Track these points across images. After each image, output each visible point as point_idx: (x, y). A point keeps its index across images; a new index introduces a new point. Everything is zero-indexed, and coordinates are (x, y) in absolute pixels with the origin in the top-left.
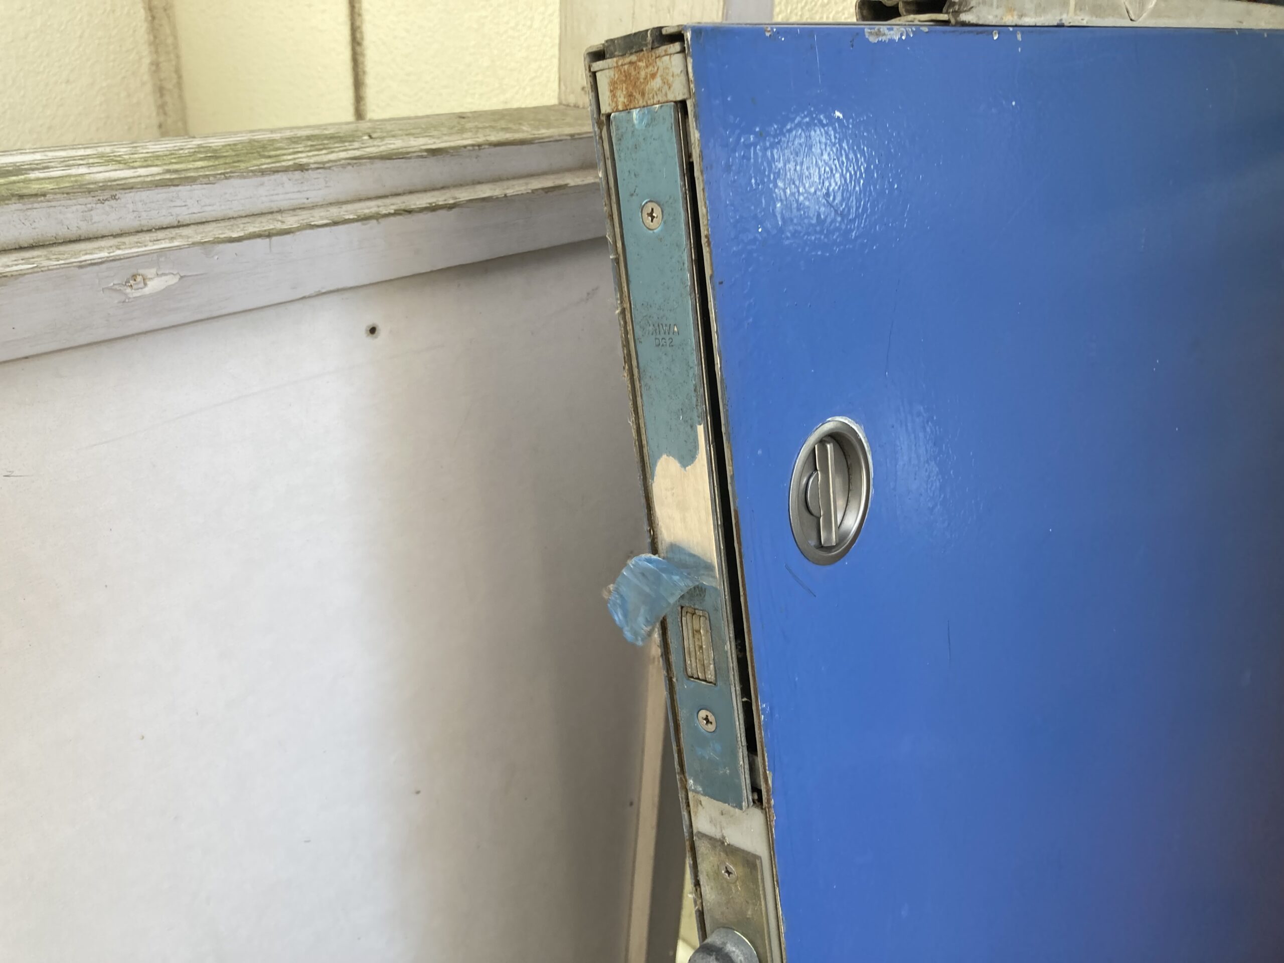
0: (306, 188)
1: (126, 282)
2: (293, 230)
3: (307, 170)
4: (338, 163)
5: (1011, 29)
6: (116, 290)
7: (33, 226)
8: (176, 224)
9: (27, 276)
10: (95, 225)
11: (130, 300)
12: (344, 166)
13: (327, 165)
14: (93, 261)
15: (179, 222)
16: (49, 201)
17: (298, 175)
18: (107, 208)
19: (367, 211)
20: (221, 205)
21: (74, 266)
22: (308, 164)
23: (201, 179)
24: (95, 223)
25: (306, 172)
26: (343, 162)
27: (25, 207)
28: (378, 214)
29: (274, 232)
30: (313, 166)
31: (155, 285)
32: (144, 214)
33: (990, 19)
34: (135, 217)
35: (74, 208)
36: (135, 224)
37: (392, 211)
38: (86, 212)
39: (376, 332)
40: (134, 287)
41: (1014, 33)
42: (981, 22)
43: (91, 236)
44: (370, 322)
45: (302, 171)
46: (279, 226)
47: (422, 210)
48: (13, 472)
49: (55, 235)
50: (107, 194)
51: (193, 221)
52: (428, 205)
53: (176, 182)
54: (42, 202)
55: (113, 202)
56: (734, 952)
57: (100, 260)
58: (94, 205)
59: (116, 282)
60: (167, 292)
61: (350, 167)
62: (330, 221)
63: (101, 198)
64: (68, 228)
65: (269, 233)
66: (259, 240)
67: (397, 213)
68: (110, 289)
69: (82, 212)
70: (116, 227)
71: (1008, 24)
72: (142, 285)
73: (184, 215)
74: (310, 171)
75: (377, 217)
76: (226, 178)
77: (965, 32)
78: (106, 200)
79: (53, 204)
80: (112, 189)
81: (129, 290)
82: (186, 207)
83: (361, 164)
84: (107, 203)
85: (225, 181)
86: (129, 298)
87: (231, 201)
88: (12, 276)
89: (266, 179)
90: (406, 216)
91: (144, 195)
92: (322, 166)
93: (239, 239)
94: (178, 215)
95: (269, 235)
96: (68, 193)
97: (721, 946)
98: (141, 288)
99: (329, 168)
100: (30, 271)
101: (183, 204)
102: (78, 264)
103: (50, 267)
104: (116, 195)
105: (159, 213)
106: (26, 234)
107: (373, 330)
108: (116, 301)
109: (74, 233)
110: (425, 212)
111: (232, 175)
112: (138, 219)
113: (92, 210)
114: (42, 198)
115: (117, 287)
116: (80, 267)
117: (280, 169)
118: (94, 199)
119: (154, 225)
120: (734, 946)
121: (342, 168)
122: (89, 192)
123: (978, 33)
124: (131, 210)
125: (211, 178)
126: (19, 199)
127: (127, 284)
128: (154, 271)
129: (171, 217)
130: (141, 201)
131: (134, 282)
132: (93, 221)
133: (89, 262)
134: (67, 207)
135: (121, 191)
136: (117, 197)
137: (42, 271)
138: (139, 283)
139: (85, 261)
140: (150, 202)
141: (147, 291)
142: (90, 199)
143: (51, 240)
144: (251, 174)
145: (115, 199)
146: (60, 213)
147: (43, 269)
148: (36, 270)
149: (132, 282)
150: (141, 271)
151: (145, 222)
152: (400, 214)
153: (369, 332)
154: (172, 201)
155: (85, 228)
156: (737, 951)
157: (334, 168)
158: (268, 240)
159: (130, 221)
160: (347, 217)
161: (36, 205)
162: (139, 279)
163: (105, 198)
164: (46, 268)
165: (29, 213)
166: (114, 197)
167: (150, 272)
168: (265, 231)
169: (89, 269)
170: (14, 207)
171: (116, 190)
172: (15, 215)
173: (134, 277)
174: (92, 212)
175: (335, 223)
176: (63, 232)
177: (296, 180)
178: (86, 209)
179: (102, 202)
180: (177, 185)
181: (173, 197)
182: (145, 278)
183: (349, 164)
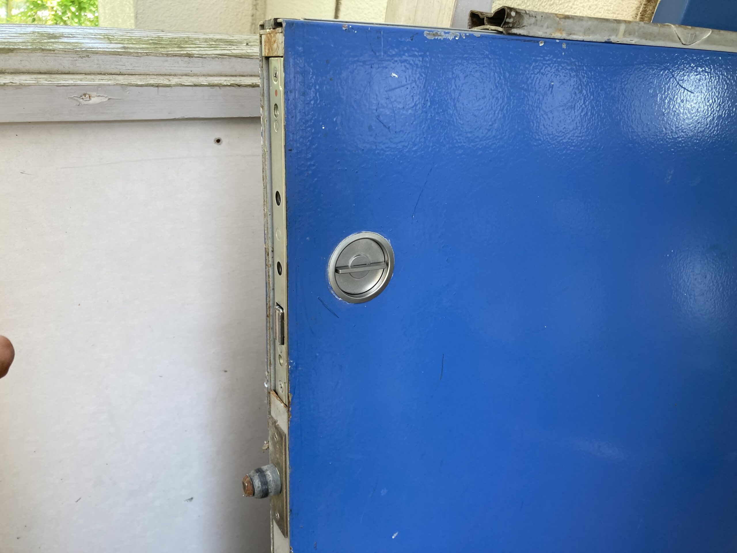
0: (191, 66)
1: (80, 97)
2: (171, 85)
3: (192, 57)
4: (210, 56)
5: (558, 41)
6: (75, 99)
7: (47, 64)
8: (119, 73)
9: (31, 86)
10: (77, 68)
11: (82, 105)
12: (213, 58)
13: (204, 56)
14: (64, 84)
15: (120, 72)
16: (55, 54)
17: (187, 59)
18: (84, 61)
19: (216, 82)
20: (143, 68)
21: (54, 85)
22: (194, 54)
23: (134, 54)
24: (77, 67)
25: (192, 58)
26: (213, 56)
27: (44, 55)
28: (221, 84)
29: (161, 85)
30: (195, 56)
31: (95, 100)
32: (103, 66)
33: (540, 34)
34: (98, 67)
35: (68, 59)
36: (98, 70)
37: (229, 84)
38: (73, 61)
39: (220, 142)
40: (84, 99)
41: (560, 44)
42: (531, 35)
43: (75, 72)
44: (218, 137)
45: (189, 57)
46: (167, 82)
47: (246, 86)
48: (25, 172)
49: (57, 69)
50: (85, 54)
51: (128, 73)
52: (251, 84)
53: (121, 53)
54: (52, 53)
55: (87, 58)
56: (269, 475)
57: (68, 85)
58: (78, 59)
59: (75, 96)
60: (101, 104)
61: (217, 59)
62: (193, 84)
63: (81, 56)
64: (64, 67)
65: (158, 85)
66: (152, 88)
67: (232, 85)
68: (71, 98)
69: (71, 61)
70: (88, 69)
71: (556, 38)
72: (88, 99)
73: (123, 70)
74: (194, 58)
75: (219, 86)
76: (147, 55)
77: (512, 40)
78: (84, 57)
79: (57, 55)
80: (87, 52)
81: (81, 100)
82: (125, 66)
83: (223, 58)
84: (84, 58)
85: (147, 56)
86: (82, 104)
87: (149, 67)
88: (25, 85)
89: (169, 58)
90: (236, 88)
91: (104, 57)
92: (201, 56)
93: (141, 86)
94: (120, 69)
95: (158, 86)
96: (65, 51)
97: (264, 471)
98: (89, 101)
99: (205, 58)
100: (33, 84)
101: (124, 64)
102: (57, 84)
103: (43, 84)
104: (89, 55)
105: (110, 67)
106: (44, 67)
107: (218, 141)
108: (75, 105)
109: (66, 70)
110: (248, 87)
111: (151, 54)
112: (99, 68)
113: (76, 61)
114: (53, 52)
115: (76, 98)
116: (57, 86)
117: (177, 55)
118: (78, 55)
119: (107, 72)
120: (271, 473)
121: (212, 58)
122: (76, 52)
123: (525, 41)
124: (96, 64)
125: (139, 54)
126: (41, 51)
127: (81, 98)
128: (95, 94)
129: (117, 70)
130: (101, 60)
131: (85, 97)
132: (77, 66)
133: (62, 84)
134: (64, 57)
135: (91, 54)
136: (89, 56)
137: (39, 85)
138: (87, 98)
139: (60, 84)
140: (106, 61)
141: (91, 102)
142: (76, 56)
143: (55, 72)
144: (161, 55)
145: (88, 57)
146: (61, 60)
147: (40, 84)
148: (36, 84)
149: (83, 97)
150: (88, 93)
151: (102, 70)
152: (233, 86)
153: (216, 141)
154: (117, 62)
155: (72, 68)
156: (271, 476)
157: (207, 58)
158: (157, 88)
159: (95, 68)
160: (202, 83)
161: (49, 55)
162: (87, 96)
163: (83, 56)
164: (41, 84)
165: (46, 58)
166: (88, 56)
167: (93, 94)
168: (157, 84)
169: (62, 87)
170: (38, 54)
171: (90, 53)
172: (39, 58)
173: (85, 95)
174: (76, 62)
175: (195, 86)
176: (61, 69)
177: (186, 61)
178: (74, 60)
179: (82, 57)
180: (121, 55)
181: (118, 60)
182: (90, 96)
183: (216, 57)
